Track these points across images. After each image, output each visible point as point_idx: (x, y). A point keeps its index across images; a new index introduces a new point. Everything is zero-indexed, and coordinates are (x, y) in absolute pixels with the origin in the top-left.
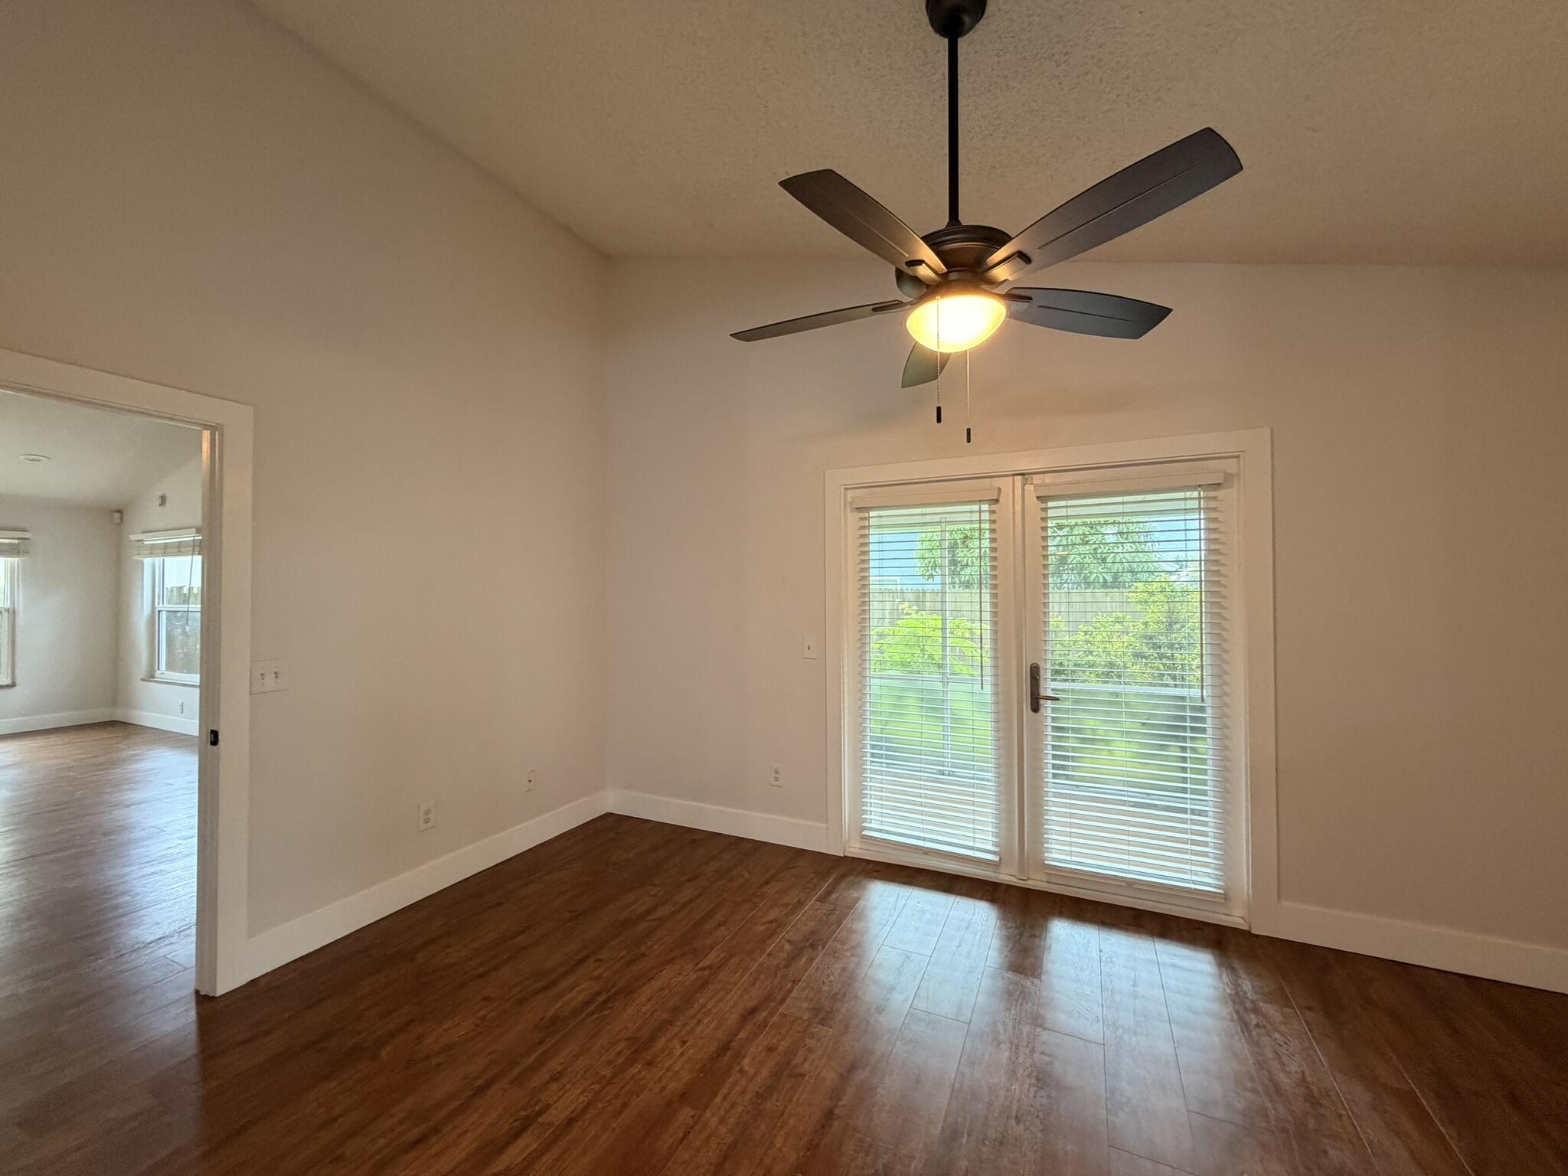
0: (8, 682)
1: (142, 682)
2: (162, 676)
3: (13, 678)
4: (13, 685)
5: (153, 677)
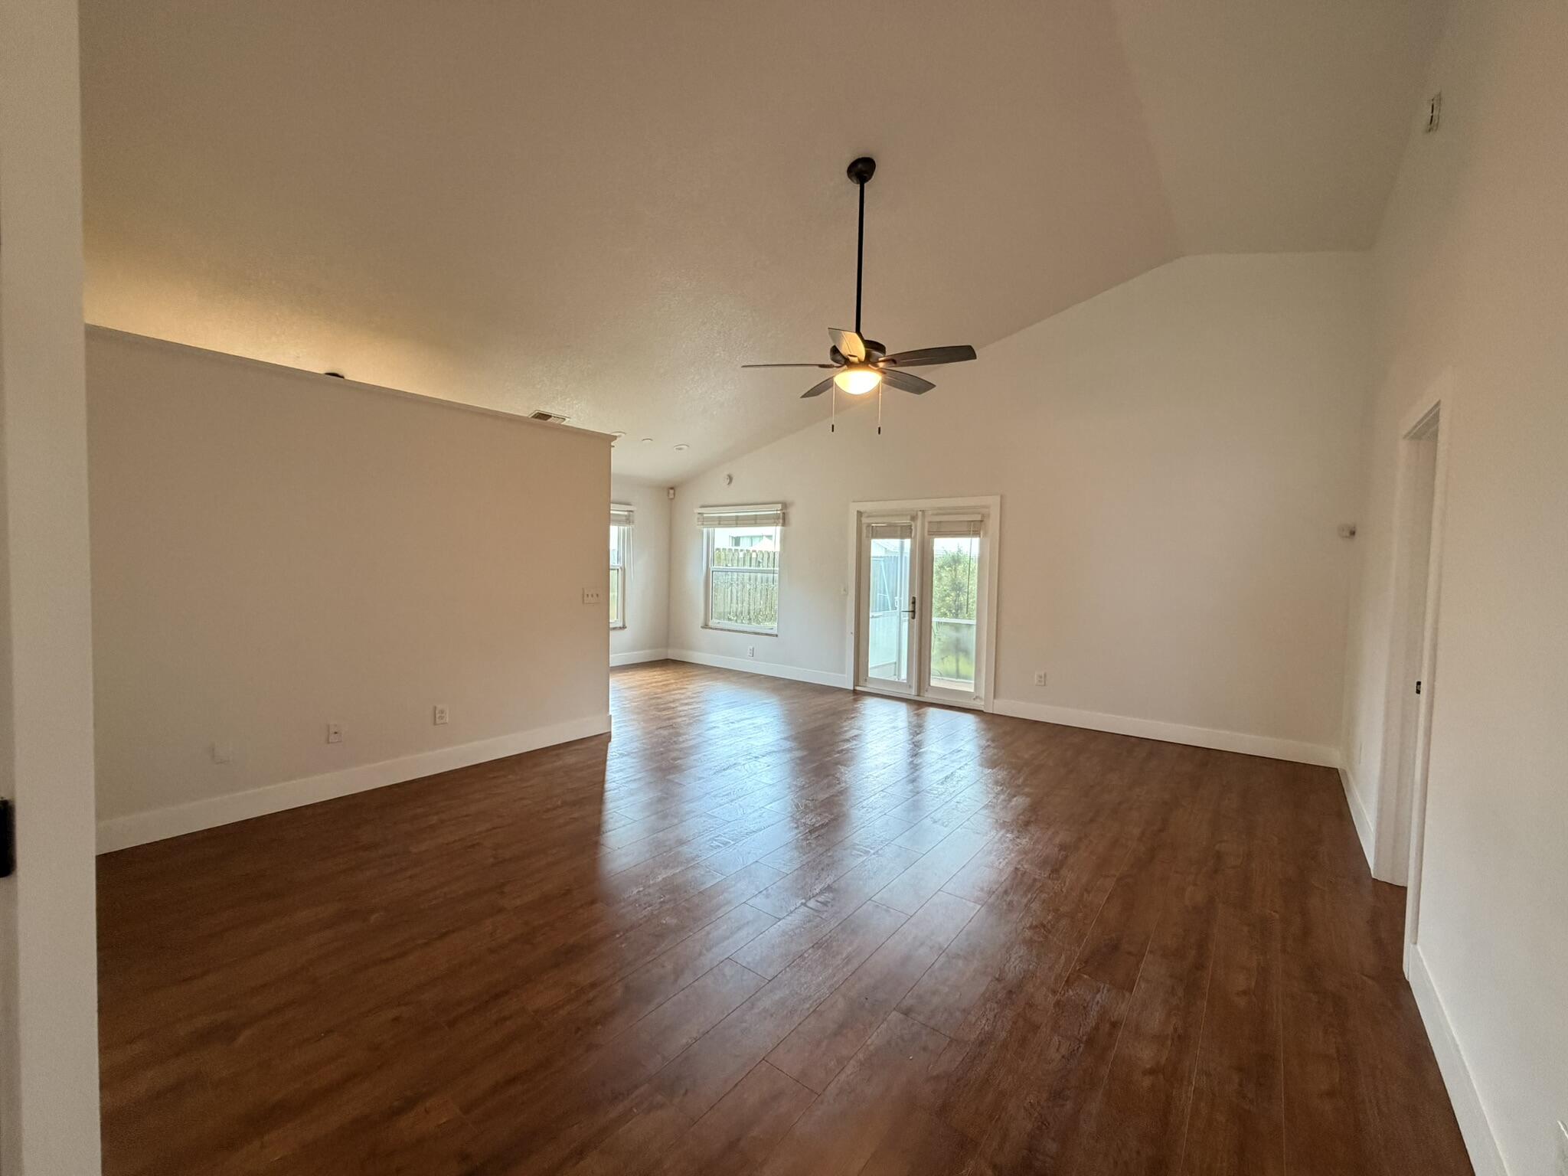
0: (621, 625)
1: (701, 629)
3: (623, 622)
4: (624, 627)
5: (708, 625)
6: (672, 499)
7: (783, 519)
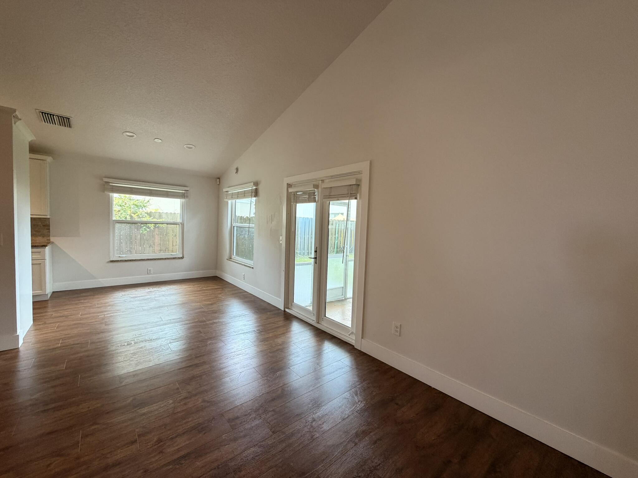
0: (181, 256)
1: (227, 260)
2: (235, 259)
3: (183, 255)
4: (182, 258)
5: (231, 258)
6: (219, 185)
7: (256, 193)
